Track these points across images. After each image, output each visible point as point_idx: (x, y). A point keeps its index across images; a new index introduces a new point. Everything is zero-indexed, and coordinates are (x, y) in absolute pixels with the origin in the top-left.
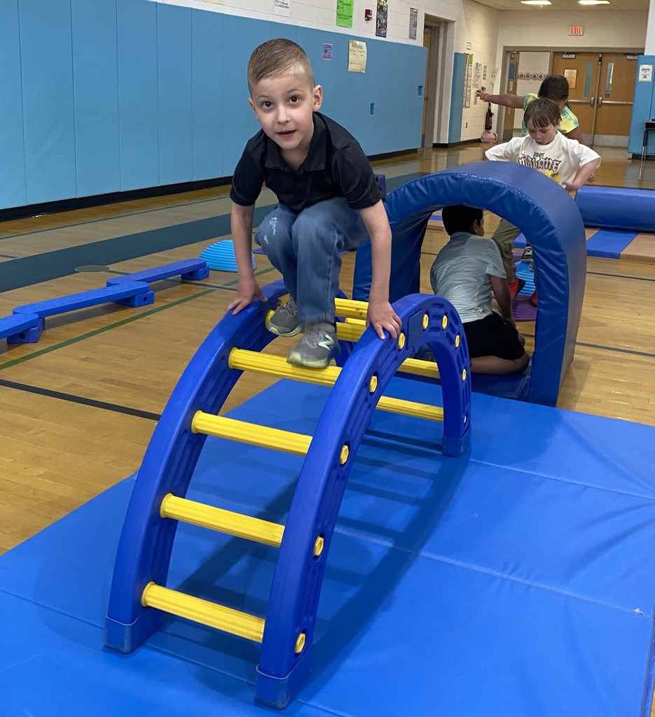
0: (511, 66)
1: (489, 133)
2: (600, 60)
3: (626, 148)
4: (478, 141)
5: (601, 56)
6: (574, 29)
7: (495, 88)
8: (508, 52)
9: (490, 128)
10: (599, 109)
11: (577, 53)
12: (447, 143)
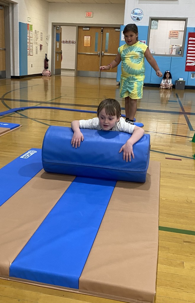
0: (57, 34)
1: (47, 70)
2: (102, 31)
3: (116, 79)
4: (40, 75)
5: (102, 28)
6: (88, 14)
7: (49, 46)
8: (54, 26)
9: (47, 68)
10: (102, 58)
11: (90, 27)
12: (19, 76)
